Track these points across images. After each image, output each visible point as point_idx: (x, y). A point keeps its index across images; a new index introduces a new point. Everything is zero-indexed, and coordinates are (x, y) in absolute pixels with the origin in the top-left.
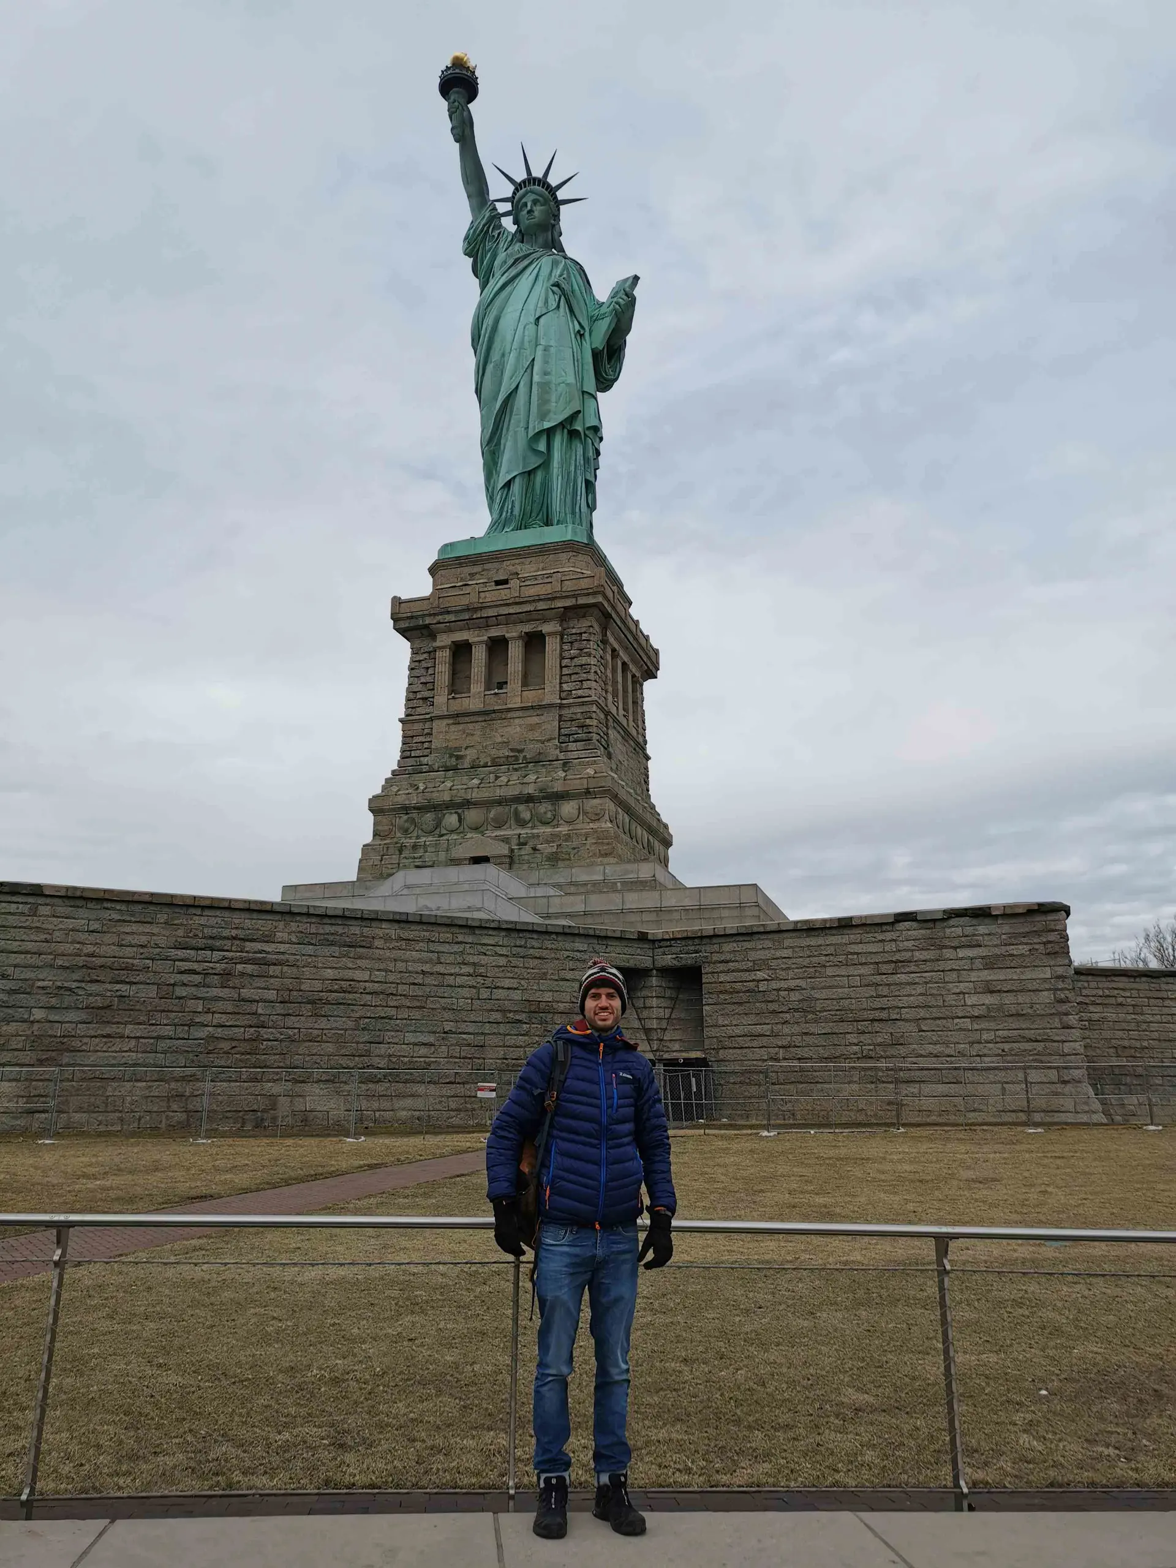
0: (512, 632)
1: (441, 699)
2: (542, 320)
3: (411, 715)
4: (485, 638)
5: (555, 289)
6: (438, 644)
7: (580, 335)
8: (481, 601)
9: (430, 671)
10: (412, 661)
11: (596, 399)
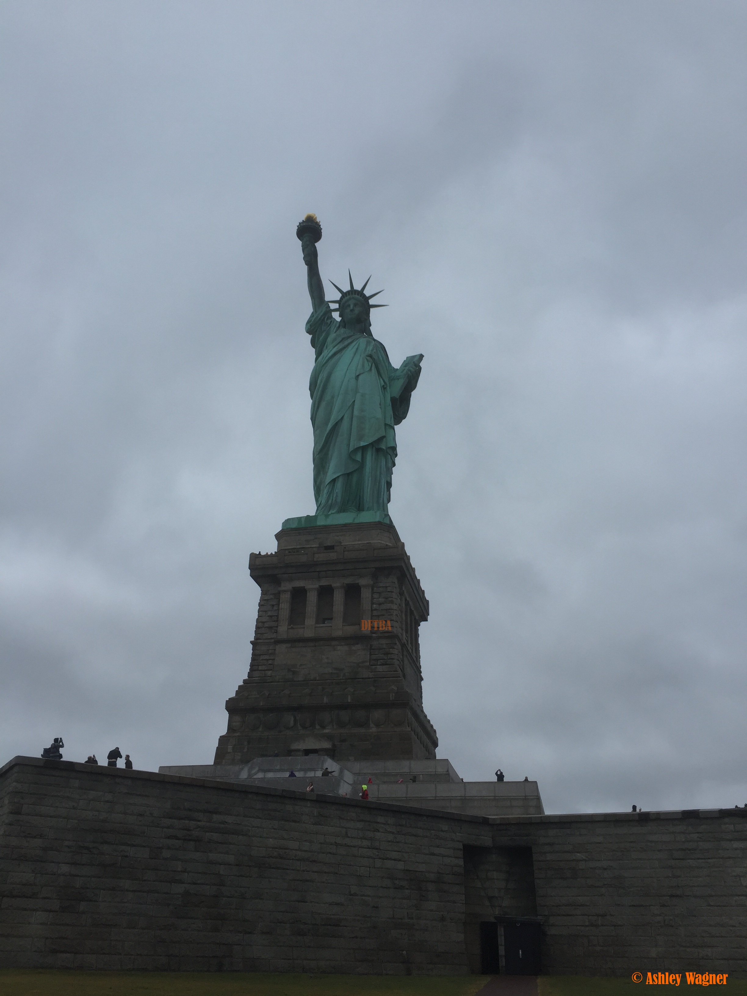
0: (336, 583)
1: (283, 629)
2: (361, 377)
3: (260, 639)
4: (317, 586)
5: (368, 358)
6: (282, 588)
7: (384, 388)
8: (315, 560)
9: (275, 608)
10: (261, 599)
11: (394, 429)
